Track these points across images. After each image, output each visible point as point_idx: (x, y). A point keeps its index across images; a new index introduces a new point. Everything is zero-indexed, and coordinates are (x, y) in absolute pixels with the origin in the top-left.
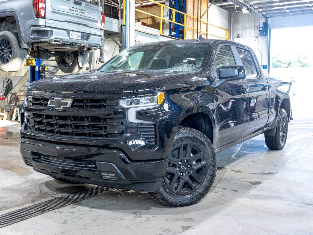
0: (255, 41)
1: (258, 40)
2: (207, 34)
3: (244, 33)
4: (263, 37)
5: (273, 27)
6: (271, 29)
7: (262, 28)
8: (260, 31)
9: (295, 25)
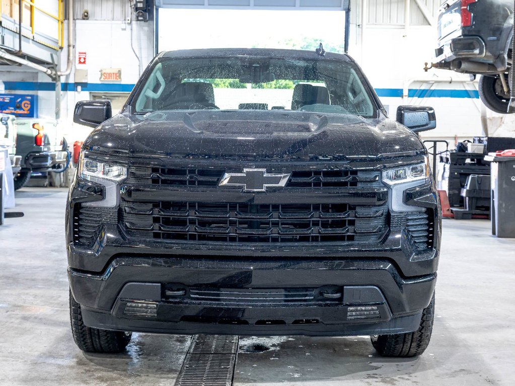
0: (124, 29)
1: (132, 29)
2: (31, 6)
3: (98, 9)
4: (142, 22)
5: (164, 4)
6: (160, 7)
7: (142, 4)
8: (137, 9)
9: (209, 5)
